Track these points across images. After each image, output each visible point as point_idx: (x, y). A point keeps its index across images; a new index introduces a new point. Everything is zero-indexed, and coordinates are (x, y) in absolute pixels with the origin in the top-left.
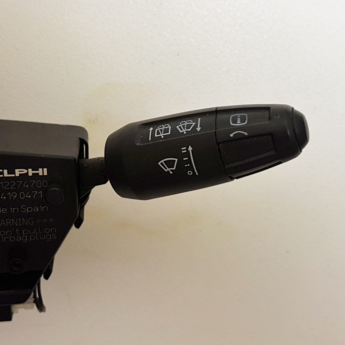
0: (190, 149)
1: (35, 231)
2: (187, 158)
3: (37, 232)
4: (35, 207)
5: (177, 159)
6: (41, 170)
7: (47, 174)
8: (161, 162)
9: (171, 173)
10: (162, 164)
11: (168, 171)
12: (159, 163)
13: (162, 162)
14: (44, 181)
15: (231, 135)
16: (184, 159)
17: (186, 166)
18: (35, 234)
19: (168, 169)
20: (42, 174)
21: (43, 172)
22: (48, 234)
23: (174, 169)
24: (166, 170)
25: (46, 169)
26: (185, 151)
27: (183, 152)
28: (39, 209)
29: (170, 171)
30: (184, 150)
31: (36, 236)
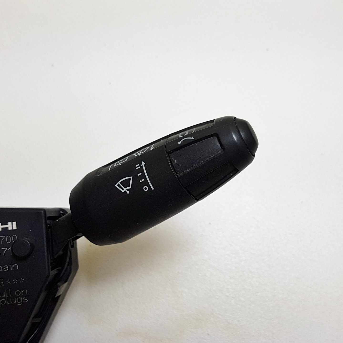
0: (144, 164)
1: (5, 294)
2: (141, 174)
3: (7, 296)
4: (4, 266)
5: (132, 177)
6: (10, 223)
7: (16, 228)
8: (117, 184)
9: (128, 192)
10: (119, 185)
11: (125, 191)
12: (116, 186)
13: (119, 184)
14: (13, 236)
15: (179, 143)
16: (139, 175)
17: (141, 181)
18: (5, 298)
19: (125, 189)
20: (11, 229)
21: (12, 226)
22: (19, 297)
23: (130, 187)
24: (123, 191)
25: (15, 222)
26: (139, 167)
27: (137, 169)
28: (9, 267)
29: (126, 191)
30: (137, 167)
31: (6, 300)
